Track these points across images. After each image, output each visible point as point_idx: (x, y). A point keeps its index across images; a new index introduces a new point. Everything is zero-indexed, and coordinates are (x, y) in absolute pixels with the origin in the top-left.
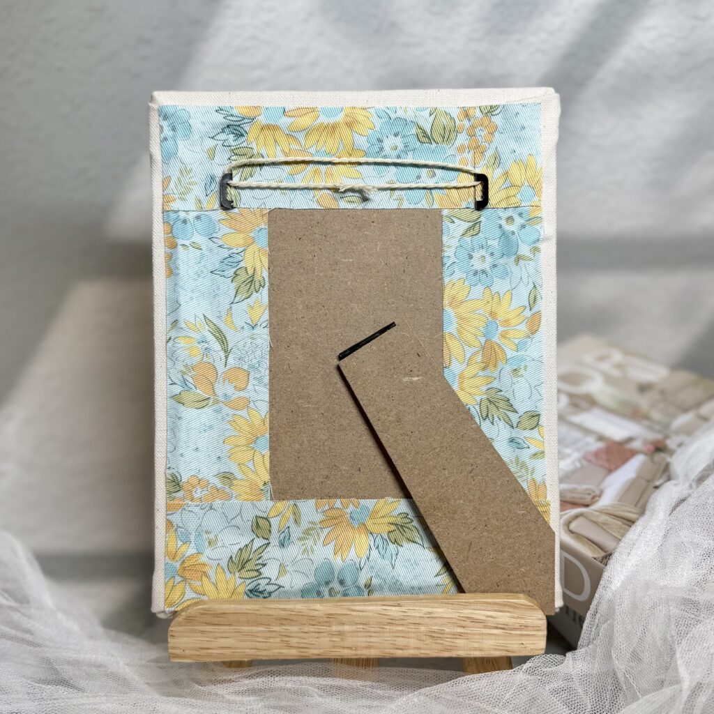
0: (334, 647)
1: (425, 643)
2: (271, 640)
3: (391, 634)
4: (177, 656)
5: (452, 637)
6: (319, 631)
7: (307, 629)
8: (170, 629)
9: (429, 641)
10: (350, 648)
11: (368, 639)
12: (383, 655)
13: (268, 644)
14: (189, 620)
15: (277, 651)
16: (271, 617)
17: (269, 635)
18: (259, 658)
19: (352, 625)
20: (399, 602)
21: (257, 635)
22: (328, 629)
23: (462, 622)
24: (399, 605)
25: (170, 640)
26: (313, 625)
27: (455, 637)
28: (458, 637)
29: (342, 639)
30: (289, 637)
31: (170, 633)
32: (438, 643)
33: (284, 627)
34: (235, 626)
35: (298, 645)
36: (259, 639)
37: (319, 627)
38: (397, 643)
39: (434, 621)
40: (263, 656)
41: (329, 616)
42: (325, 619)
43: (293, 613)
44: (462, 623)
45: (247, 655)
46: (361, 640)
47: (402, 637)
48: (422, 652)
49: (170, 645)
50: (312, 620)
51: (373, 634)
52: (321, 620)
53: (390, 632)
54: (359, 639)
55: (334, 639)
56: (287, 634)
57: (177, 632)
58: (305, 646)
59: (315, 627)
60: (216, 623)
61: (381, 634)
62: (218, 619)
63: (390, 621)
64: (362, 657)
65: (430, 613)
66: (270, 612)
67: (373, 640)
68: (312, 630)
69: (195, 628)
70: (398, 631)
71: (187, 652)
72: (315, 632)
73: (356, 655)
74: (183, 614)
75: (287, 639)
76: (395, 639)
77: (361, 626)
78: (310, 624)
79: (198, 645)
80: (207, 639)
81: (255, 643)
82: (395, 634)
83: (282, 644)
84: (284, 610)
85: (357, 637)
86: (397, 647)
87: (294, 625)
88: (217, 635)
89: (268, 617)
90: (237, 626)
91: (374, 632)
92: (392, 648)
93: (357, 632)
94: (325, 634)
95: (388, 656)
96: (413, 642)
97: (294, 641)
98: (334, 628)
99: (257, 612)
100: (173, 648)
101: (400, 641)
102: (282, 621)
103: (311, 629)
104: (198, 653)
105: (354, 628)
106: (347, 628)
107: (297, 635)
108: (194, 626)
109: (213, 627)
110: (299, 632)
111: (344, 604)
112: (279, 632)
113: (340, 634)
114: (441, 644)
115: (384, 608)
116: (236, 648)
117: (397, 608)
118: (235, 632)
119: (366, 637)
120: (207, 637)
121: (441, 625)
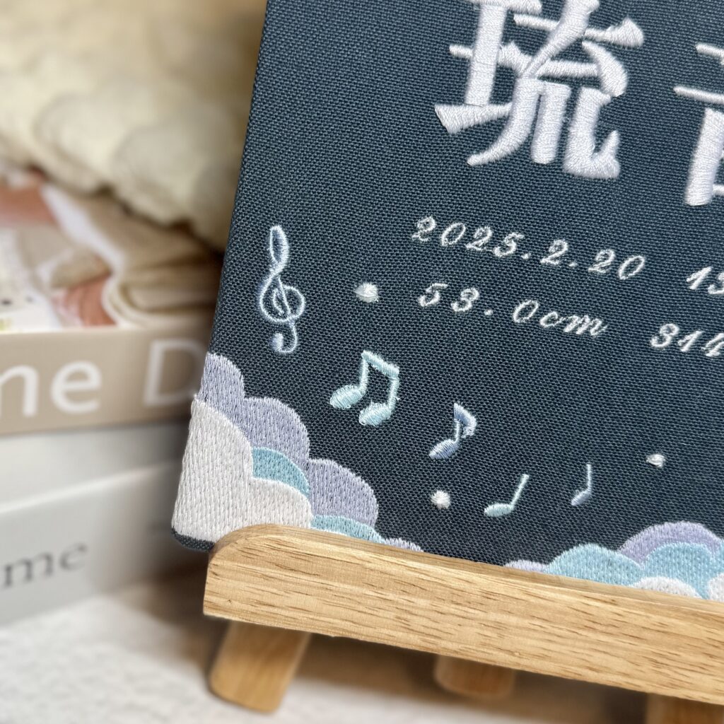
0: (484, 645)
1: (639, 668)
2: (381, 613)
3: (588, 645)
4: (216, 607)
5: (689, 668)
6: (465, 615)
7: (445, 607)
8: (213, 562)
9: (647, 667)
10: (511, 653)
11: (545, 645)
12: (563, 673)
13: (374, 618)
14: (249, 554)
15: (386, 631)
16: (388, 576)
17: (379, 604)
18: (354, 636)
19: (523, 617)
20: (613, 597)
21: (357, 599)
22: (481, 615)
23: (711, 648)
24: (613, 603)
25: (209, 579)
26: (457, 604)
27: (692, 669)
28: (699, 670)
29: (501, 636)
30: (411, 613)
31: (211, 569)
32: (661, 673)
33: (406, 598)
34: (324, 578)
35: (422, 629)
36: (361, 608)
37: (466, 609)
38: (591, 660)
39: (666, 638)
40: (362, 635)
41: (488, 595)
42: (479, 599)
43: (429, 578)
44: (711, 650)
45: (335, 628)
46: (531, 643)
47: (605, 653)
48: (630, 681)
49: (207, 588)
50: (457, 596)
51: (555, 638)
52: (473, 598)
53: (586, 641)
54: (530, 642)
55: (489, 633)
56: (408, 609)
57: (223, 568)
58: (435, 633)
59: (460, 607)
60: (293, 567)
61: (570, 642)
62: (299, 562)
63: (590, 624)
64: (527, 670)
65: (662, 625)
66: (389, 568)
67: (552, 647)
68: (452, 610)
69: (258, 568)
70: (599, 642)
71: (236, 604)
72: (459, 616)
73: (519, 664)
74: (241, 541)
75: (409, 617)
76: (592, 653)
77: (538, 622)
78: (452, 602)
79: (258, 597)
80: (275, 591)
81: (351, 612)
82: (594, 647)
83: (395, 623)
84: (415, 570)
85: (528, 637)
86: (588, 665)
87: (422, 597)
88: (291, 586)
89: (385, 576)
90: (327, 579)
91: (559, 636)
92: (580, 666)
93: (529, 629)
94: (473, 623)
95: (571, 676)
96: (619, 664)
97: (417, 622)
98: (493, 616)
99: (368, 565)
100: (213, 593)
101: (598, 659)
102: (406, 586)
103: (452, 608)
104: (252, 609)
105: (526, 622)
106: (513, 620)
107: (426, 614)
108: (253, 564)
109: (287, 574)
110: (429, 610)
111: (518, 581)
112: (397, 603)
113: (499, 626)
114: (667, 675)
115: (586, 601)
116: (319, 614)
117: (609, 607)
118: (323, 588)
119: (542, 640)
120: (274, 587)
121: (677, 647)
